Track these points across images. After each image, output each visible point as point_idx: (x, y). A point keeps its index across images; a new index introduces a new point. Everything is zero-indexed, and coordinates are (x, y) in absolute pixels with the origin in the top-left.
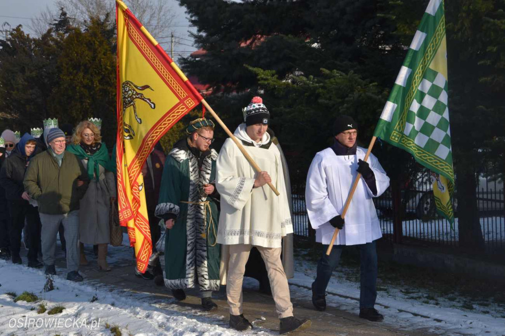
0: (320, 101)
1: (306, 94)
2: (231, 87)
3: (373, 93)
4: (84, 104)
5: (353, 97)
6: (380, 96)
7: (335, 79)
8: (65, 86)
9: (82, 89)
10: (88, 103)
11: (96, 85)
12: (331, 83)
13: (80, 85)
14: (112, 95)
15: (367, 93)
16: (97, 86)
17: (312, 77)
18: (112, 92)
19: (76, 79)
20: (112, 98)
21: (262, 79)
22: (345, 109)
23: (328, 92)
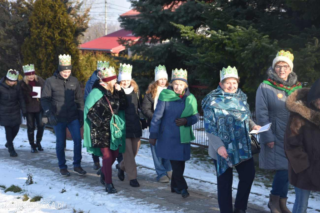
0: (227, 49)
1: (216, 44)
2: (156, 39)
3: (266, 43)
4: (48, 50)
5: (252, 46)
6: (272, 45)
7: (237, 33)
8: (35, 36)
9: (47, 39)
10: (51, 49)
11: (56, 36)
12: (235, 35)
13: (45, 36)
14: (68, 44)
15: (262, 43)
16: (57, 37)
17: (220, 31)
18: (68, 41)
19: (42, 32)
20: (68, 46)
21: (184, 32)
22: (245, 55)
23: (232, 43)
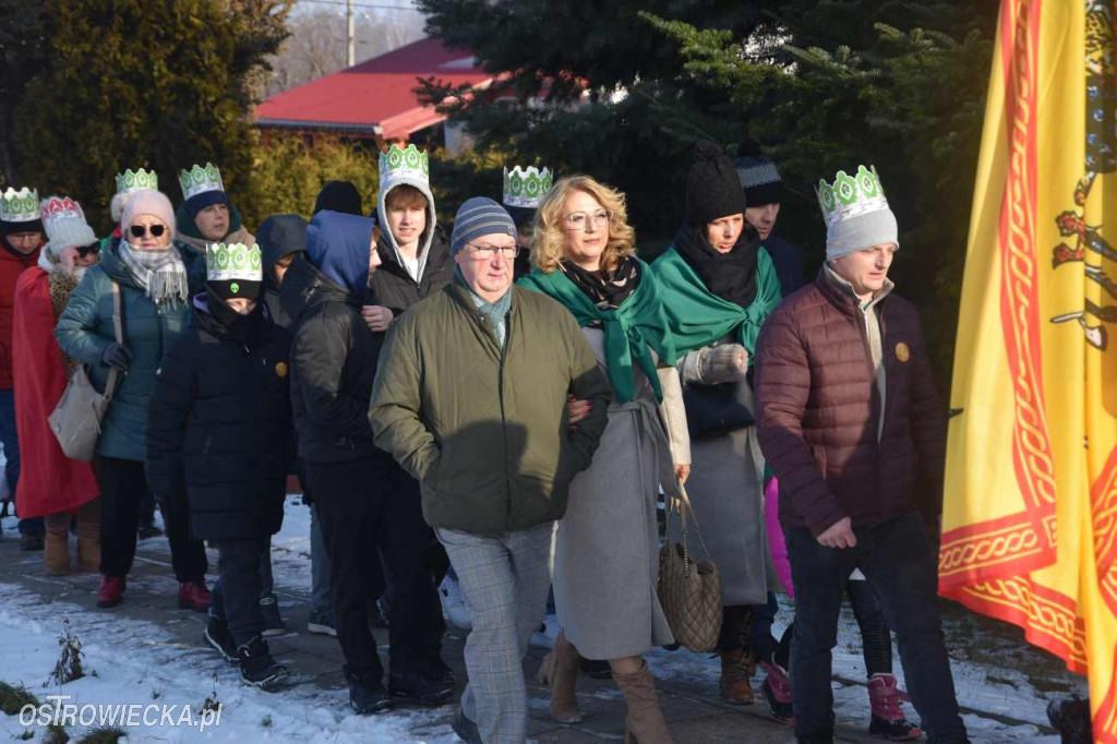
0: (873, 122)
1: (826, 102)
4: (124, 127)
7: (917, 57)
8: (70, 71)
9: (118, 84)
10: (136, 124)
11: (159, 70)
12: (907, 67)
13: (111, 71)
14: (205, 102)
16: (161, 76)
17: (846, 49)
18: (207, 93)
19: (100, 52)
20: (207, 112)
21: (695, 56)
22: (950, 148)
23: (896, 97)
